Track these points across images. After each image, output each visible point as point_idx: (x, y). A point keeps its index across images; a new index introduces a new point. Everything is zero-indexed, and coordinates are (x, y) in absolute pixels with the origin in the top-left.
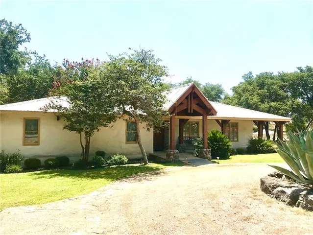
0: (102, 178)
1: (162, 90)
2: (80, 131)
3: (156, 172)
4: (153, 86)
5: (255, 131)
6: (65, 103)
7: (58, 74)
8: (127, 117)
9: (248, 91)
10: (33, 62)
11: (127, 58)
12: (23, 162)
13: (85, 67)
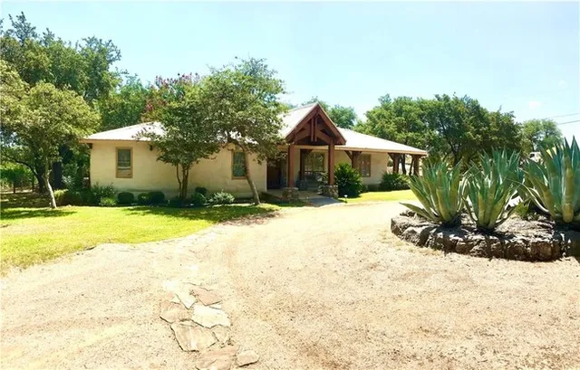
0: (202, 219)
1: (278, 111)
2: (176, 162)
3: (268, 214)
4: (265, 106)
5: (389, 164)
6: (158, 129)
7: (151, 96)
8: (232, 146)
9: (384, 117)
10: (124, 83)
11: (233, 70)
12: (116, 195)
13: (182, 84)
